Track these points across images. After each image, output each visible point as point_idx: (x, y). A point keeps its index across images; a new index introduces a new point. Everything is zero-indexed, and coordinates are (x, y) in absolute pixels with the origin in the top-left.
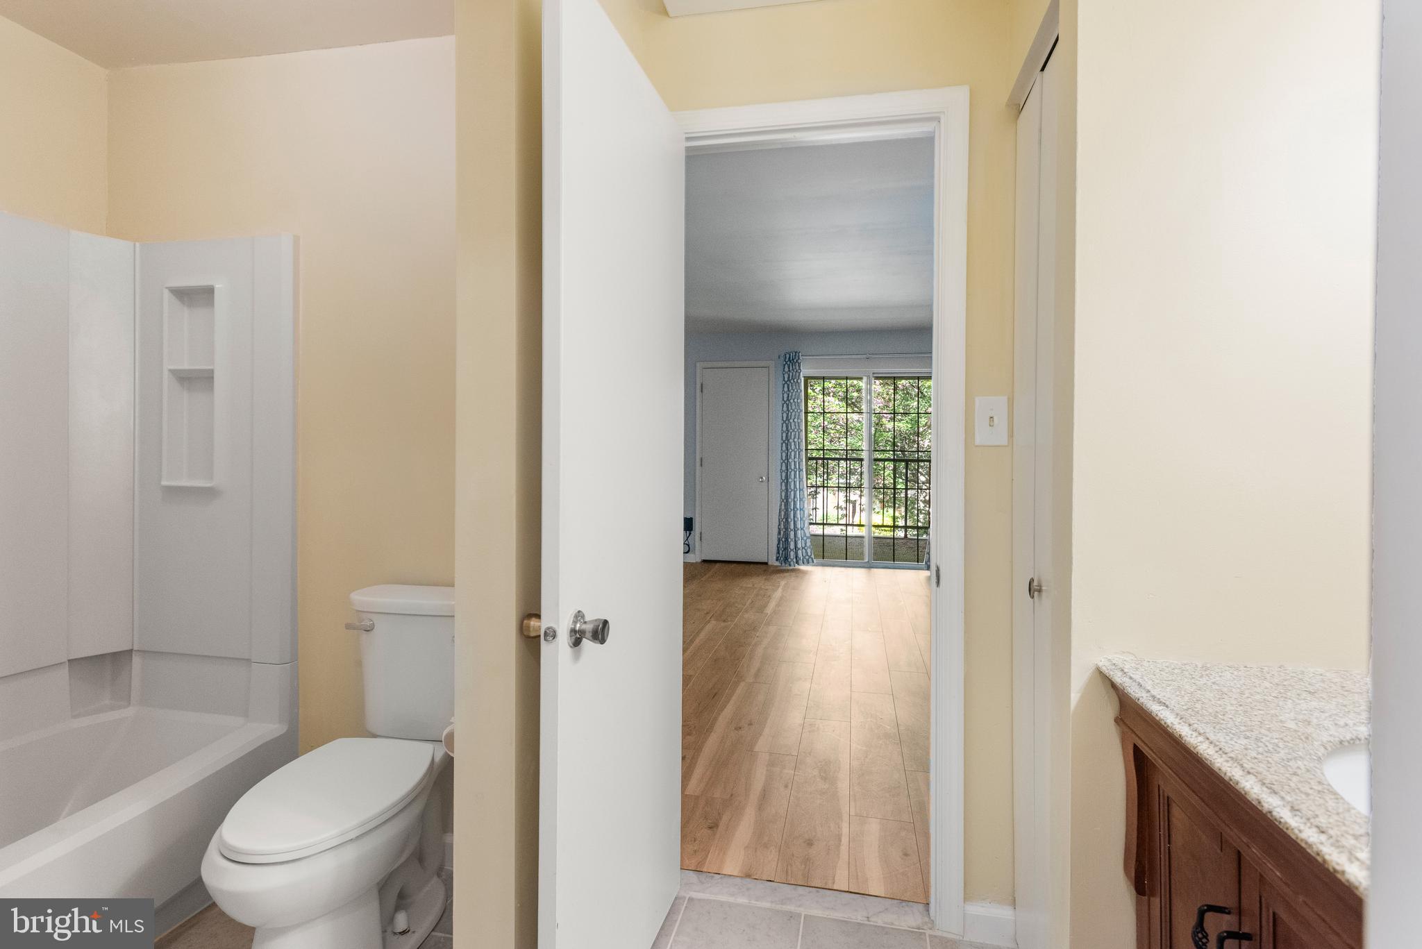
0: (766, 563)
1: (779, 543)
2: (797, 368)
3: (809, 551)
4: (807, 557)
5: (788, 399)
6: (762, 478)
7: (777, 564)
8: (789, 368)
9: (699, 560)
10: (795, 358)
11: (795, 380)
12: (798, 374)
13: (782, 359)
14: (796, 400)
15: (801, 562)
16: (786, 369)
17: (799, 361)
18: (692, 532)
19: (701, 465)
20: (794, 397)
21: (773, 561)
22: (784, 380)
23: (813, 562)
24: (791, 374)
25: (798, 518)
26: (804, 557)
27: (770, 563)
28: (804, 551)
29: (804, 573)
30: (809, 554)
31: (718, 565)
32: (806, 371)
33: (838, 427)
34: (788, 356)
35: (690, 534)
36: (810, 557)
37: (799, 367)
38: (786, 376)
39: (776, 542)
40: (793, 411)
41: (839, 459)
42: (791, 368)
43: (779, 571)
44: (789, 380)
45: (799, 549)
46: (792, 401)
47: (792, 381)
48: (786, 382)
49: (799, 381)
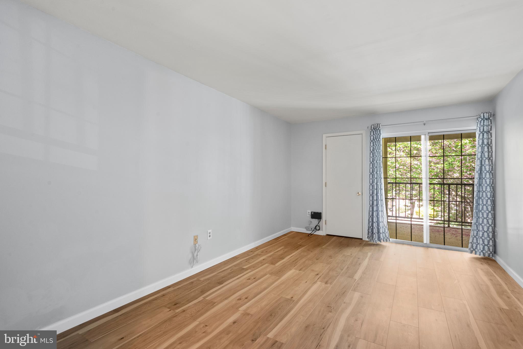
0: (362, 239)
1: (369, 229)
2: (379, 132)
3: (387, 234)
4: (386, 238)
5: (373, 150)
6: (358, 193)
7: (368, 240)
8: (374, 133)
9: (325, 234)
10: (377, 127)
11: (378, 139)
12: (379, 136)
13: (369, 128)
14: (378, 150)
15: (382, 241)
16: (372, 134)
17: (380, 129)
18: (321, 220)
19: (326, 186)
20: (376, 149)
21: (365, 238)
22: (371, 140)
23: (390, 240)
24: (375, 136)
25: (380, 216)
26: (384, 238)
27: (363, 239)
28: (384, 234)
29: (384, 247)
30: (387, 236)
31: (335, 237)
32: (385, 134)
33: (405, 168)
34: (373, 127)
35: (320, 221)
36: (388, 238)
37: (380, 132)
38: (372, 138)
39: (367, 228)
40: (376, 156)
41: (406, 183)
42: (375, 133)
43: (368, 244)
44: (373, 139)
45: (381, 233)
46: (375, 151)
47: (375, 140)
48: (372, 141)
49: (380, 140)
